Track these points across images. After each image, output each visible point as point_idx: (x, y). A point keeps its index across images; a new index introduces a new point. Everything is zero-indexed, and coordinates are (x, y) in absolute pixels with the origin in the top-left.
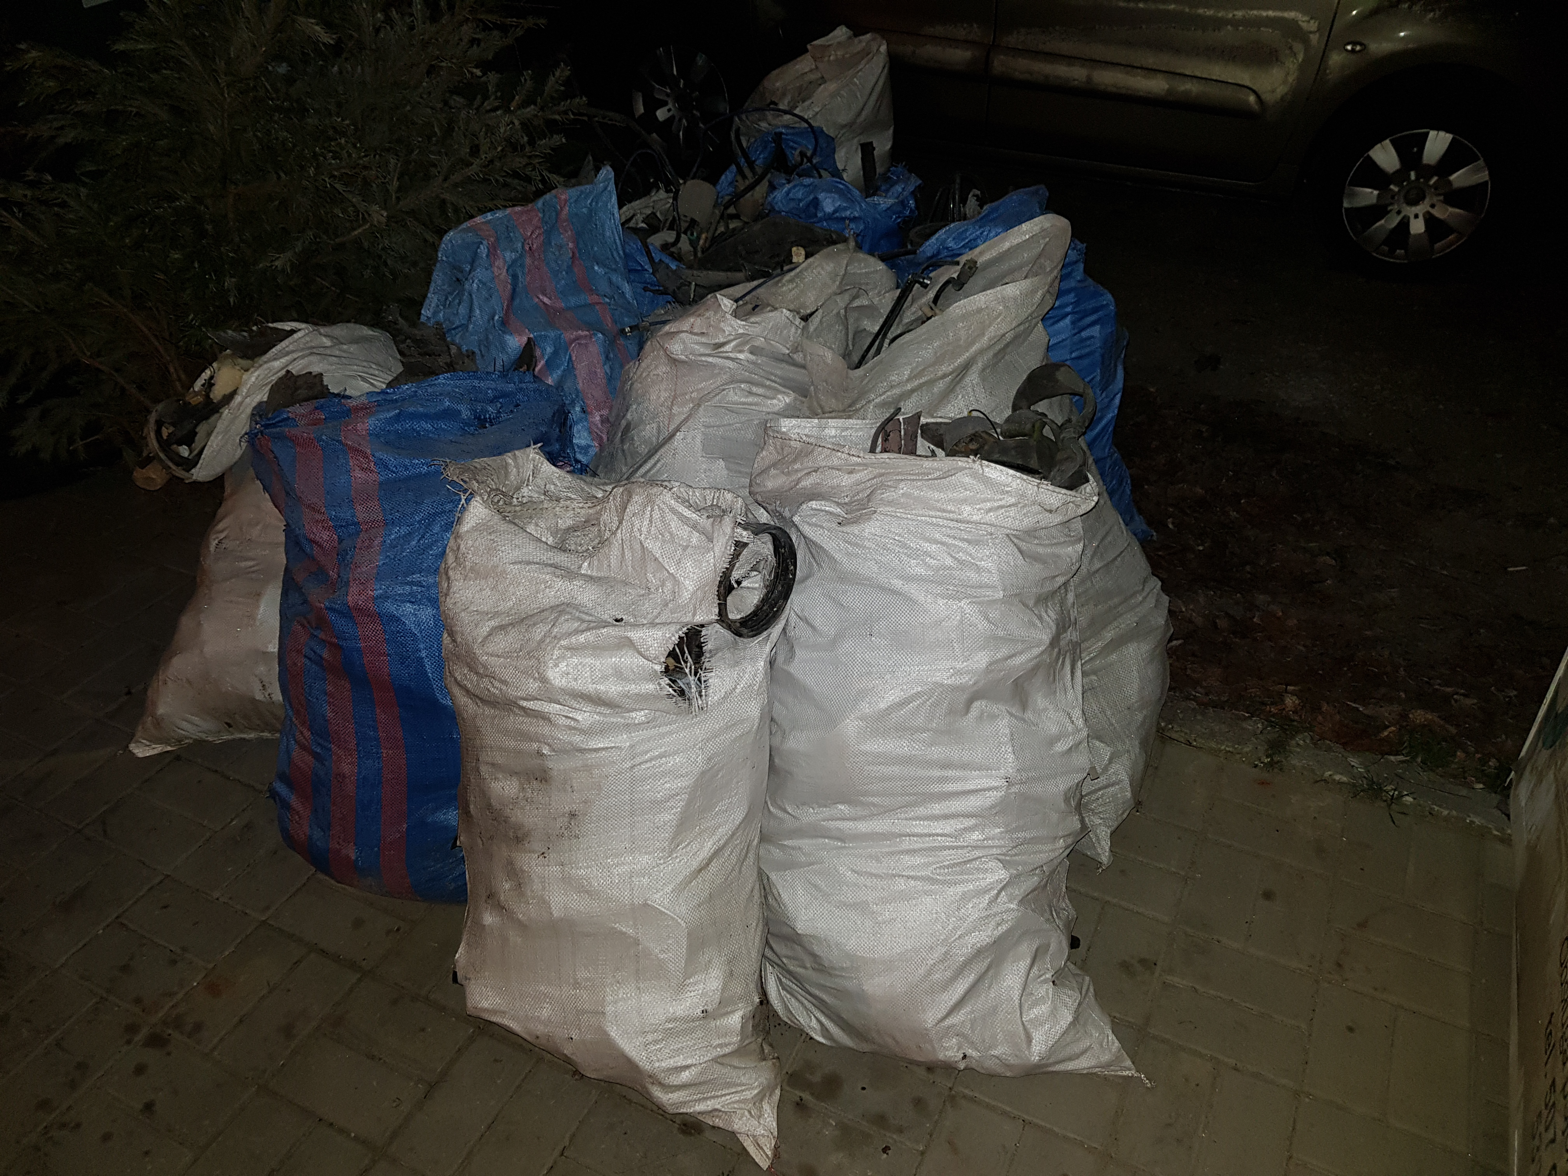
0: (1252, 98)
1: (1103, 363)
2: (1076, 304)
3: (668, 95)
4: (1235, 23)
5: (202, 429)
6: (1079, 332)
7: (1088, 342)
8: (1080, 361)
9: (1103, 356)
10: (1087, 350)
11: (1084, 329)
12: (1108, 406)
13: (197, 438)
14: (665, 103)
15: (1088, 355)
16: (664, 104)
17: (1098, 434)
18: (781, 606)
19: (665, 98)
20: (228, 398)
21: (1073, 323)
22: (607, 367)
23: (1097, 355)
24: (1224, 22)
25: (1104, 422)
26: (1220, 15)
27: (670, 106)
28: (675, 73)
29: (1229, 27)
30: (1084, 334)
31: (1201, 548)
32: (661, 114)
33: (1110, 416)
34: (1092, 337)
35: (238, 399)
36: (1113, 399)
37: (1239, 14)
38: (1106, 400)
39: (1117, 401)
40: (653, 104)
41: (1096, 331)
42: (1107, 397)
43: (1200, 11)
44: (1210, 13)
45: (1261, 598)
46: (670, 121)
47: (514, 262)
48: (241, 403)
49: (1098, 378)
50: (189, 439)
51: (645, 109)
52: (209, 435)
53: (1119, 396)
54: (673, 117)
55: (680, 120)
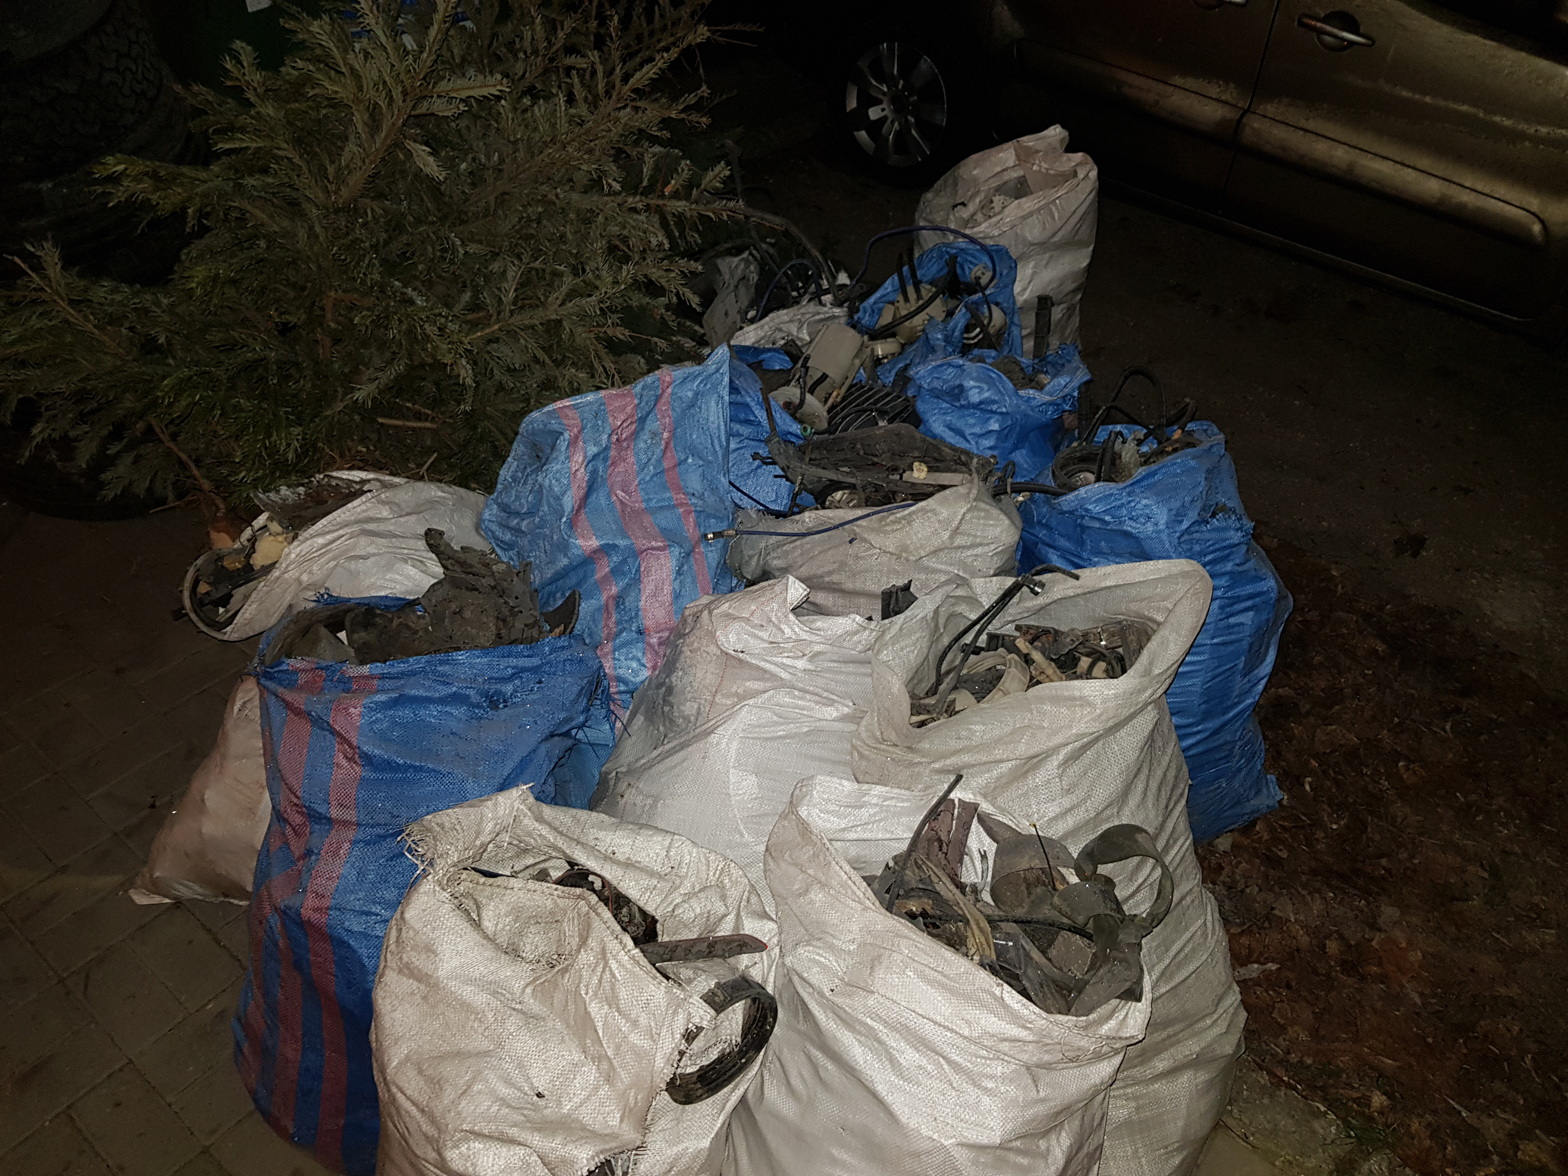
0: (1537, 228)
1: (1249, 651)
2: (1229, 588)
3: (884, 94)
4: (1536, 140)
5: (238, 593)
6: (1228, 617)
7: (1236, 629)
8: (1222, 648)
9: (1251, 645)
10: (1233, 637)
11: (1232, 615)
12: (1249, 691)
13: (232, 600)
14: (880, 102)
15: (1232, 642)
16: (878, 102)
17: (1230, 720)
18: (751, 1057)
19: (881, 97)
20: (268, 569)
21: (1222, 608)
22: (677, 585)
23: (1245, 645)
24: (1523, 136)
25: (1241, 707)
26: (1520, 127)
27: (884, 106)
28: (895, 72)
29: (1527, 144)
30: (1232, 620)
31: (1335, 827)
32: (874, 113)
33: (1249, 701)
34: (1242, 624)
35: (276, 573)
36: (1256, 684)
37: (1544, 130)
38: (1248, 685)
39: (1261, 687)
40: (867, 100)
41: (1247, 618)
42: (1249, 681)
43: (1497, 119)
44: (1507, 123)
45: (1389, 912)
46: (882, 121)
47: (595, 457)
48: (278, 578)
49: (1241, 665)
50: (225, 601)
51: (858, 103)
52: (246, 597)
53: (1264, 682)
54: (885, 118)
55: (892, 122)
